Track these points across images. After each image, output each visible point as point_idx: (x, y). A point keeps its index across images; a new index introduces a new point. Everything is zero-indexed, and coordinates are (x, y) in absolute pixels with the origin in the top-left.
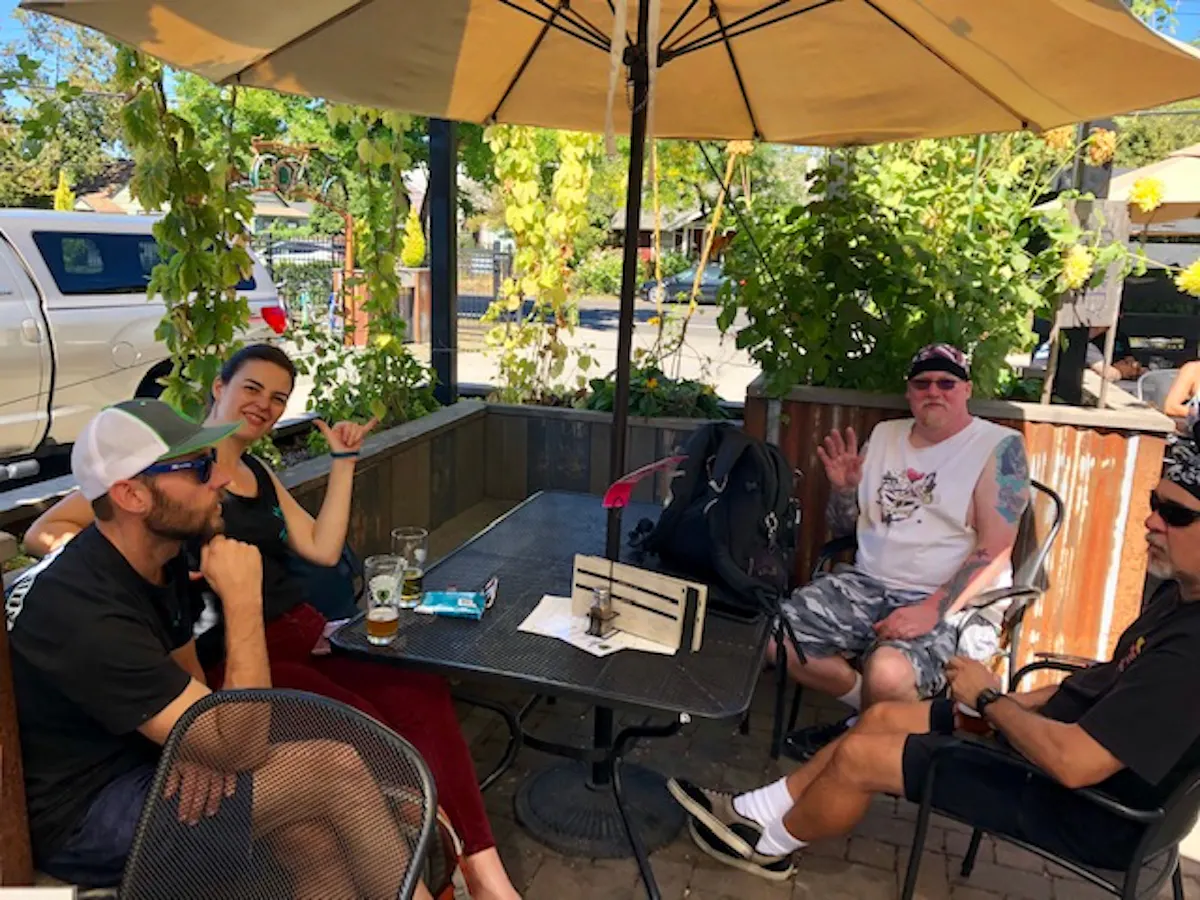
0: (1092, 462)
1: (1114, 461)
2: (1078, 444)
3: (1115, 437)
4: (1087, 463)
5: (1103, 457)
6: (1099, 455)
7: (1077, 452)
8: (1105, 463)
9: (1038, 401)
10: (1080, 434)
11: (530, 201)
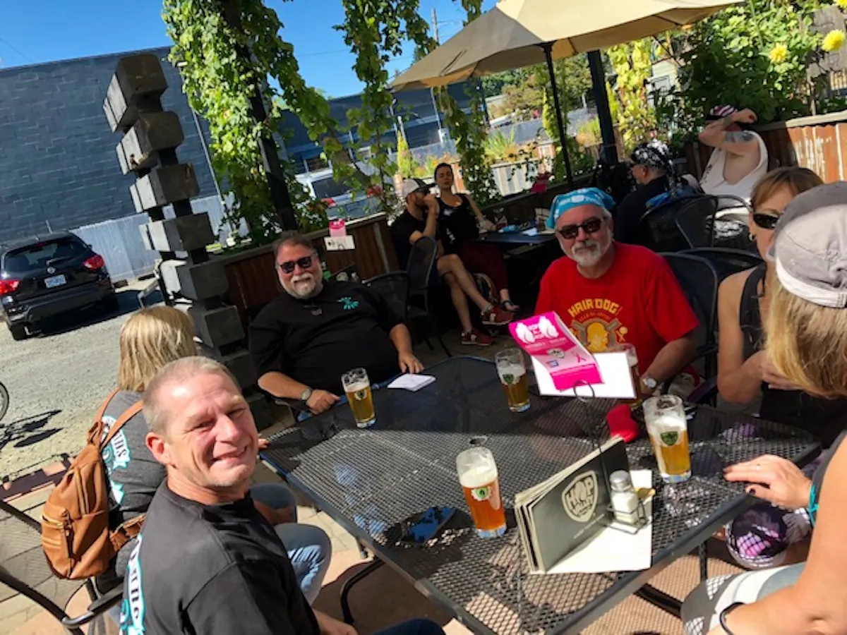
0: (822, 141)
1: (831, 138)
2: (814, 133)
3: (829, 127)
4: (819, 142)
5: (827, 137)
6: (824, 137)
7: (814, 137)
8: (827, 140)
9: (811, 115)
10: (814, 129)
11: (626, 72)
